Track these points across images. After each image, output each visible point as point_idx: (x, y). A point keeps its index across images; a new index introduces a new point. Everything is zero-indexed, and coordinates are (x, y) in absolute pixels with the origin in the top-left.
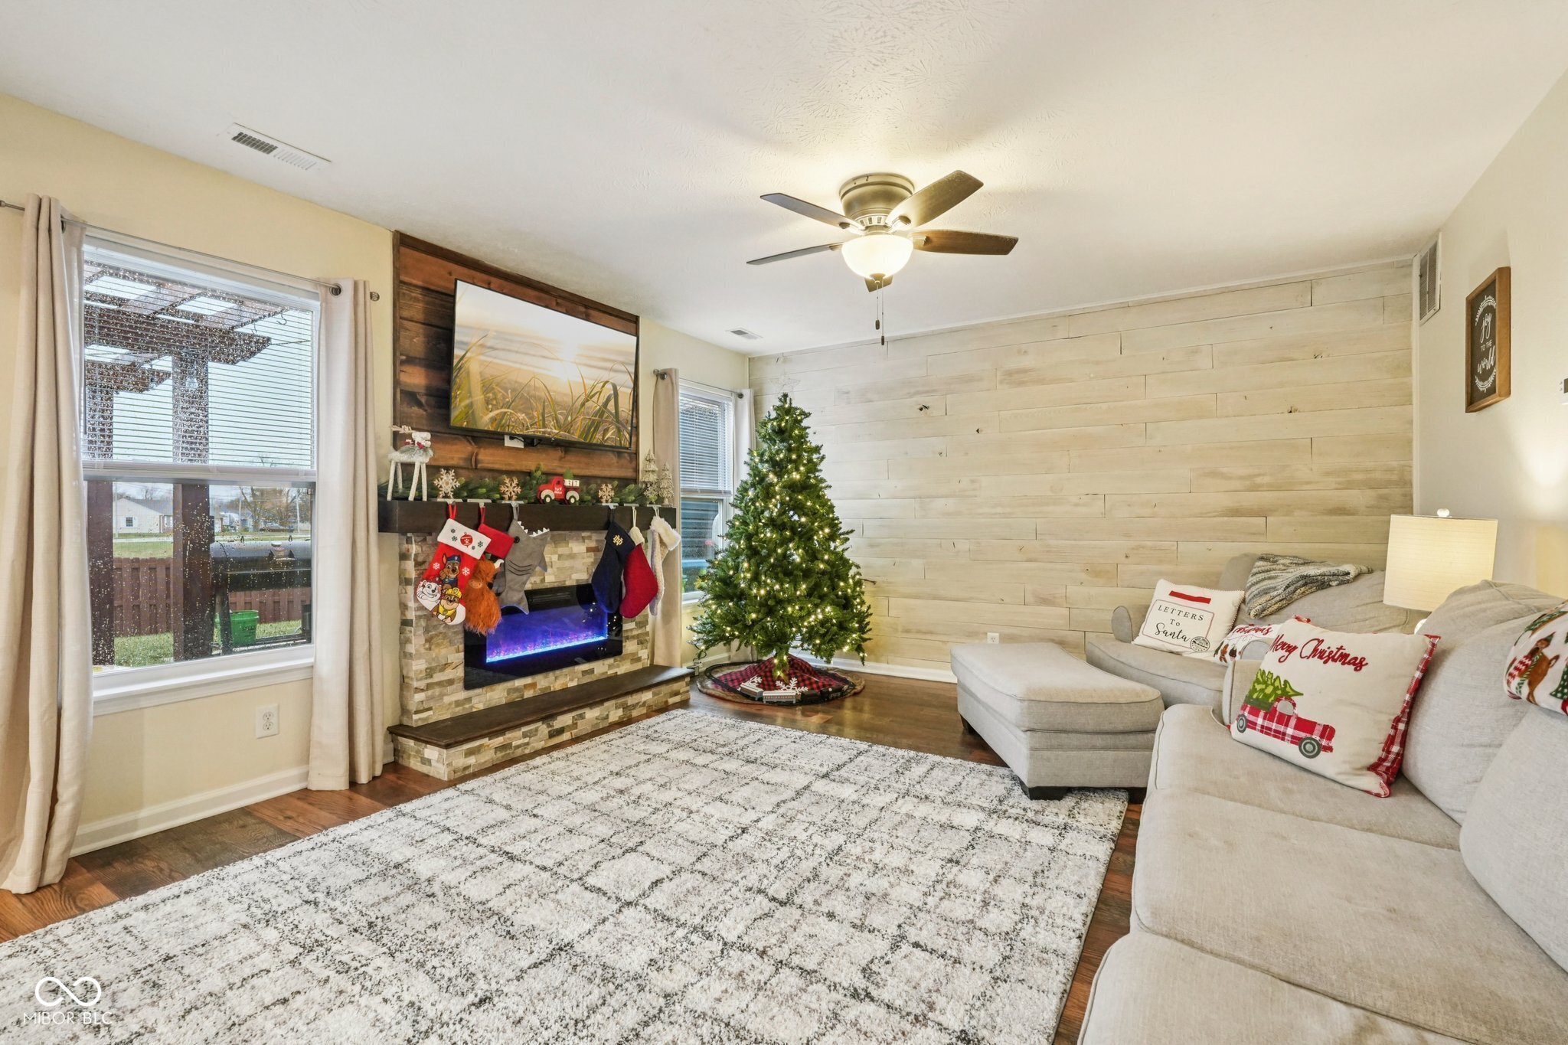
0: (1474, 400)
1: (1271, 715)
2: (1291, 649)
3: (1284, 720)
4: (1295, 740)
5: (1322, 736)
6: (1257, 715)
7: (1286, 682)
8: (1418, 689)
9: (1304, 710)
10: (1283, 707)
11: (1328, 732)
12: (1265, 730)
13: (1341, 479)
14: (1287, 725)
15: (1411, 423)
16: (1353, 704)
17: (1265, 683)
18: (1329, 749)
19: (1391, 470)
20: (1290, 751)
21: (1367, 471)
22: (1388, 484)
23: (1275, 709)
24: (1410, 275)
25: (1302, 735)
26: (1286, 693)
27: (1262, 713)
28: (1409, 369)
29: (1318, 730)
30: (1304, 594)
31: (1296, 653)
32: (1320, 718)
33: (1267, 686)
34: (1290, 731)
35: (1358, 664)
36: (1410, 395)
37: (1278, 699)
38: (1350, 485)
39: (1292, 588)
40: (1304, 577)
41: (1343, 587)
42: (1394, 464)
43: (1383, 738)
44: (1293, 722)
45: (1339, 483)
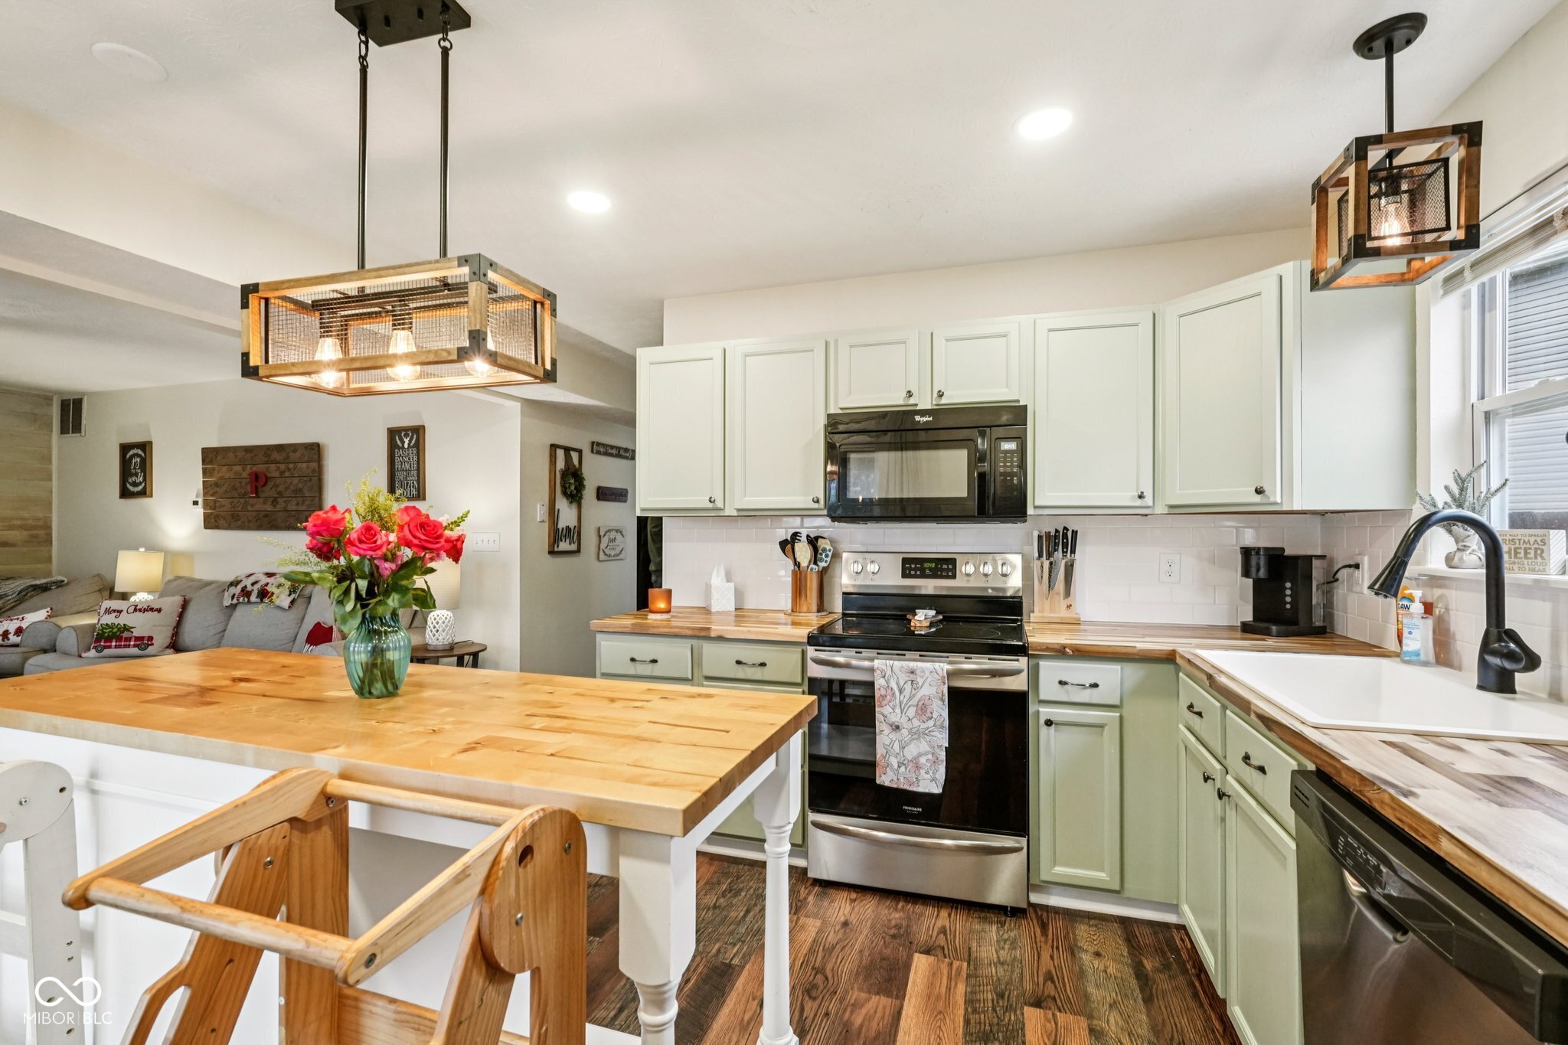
0: (125, 494)
1: (119, 639)
2: (120, 612)
3: (128, 639)
4: (135, 646)
5: (148, 641)
6: (111, 642)
7: (124, 625)
8: (181, 615)
9: (136, 633)
10: (126, 634)
11: (151, 638)
12: (116, 647)
13: (5, 524)
14: (130, 641)
15: (51, 492)
16: (160, 626)
17: (110, 628)
18: (153, 644)
19: (39, 519)
20: (135, 651)
21: (23, 519)
22: (35, 528)
23: (122, 637)
24: (50, 405)
25: (139, 643)
26: (126, 628)
27: (114, 640)
28: (49, 460)
29: (146, 639)
30: (32, 596)
31: (124, 613)
32: (146, 634)
33: (113, 629)
34: (132, 643)
35: (159, 610)
36: (51, 476)
37: (123, 632)
38: (11, 528)
39: (24, 593)
40: (32, 586)
41: (60, 589)
42: (41, 515)
43: (170, 635)
44: (133, 639)
45: (3, 526)
